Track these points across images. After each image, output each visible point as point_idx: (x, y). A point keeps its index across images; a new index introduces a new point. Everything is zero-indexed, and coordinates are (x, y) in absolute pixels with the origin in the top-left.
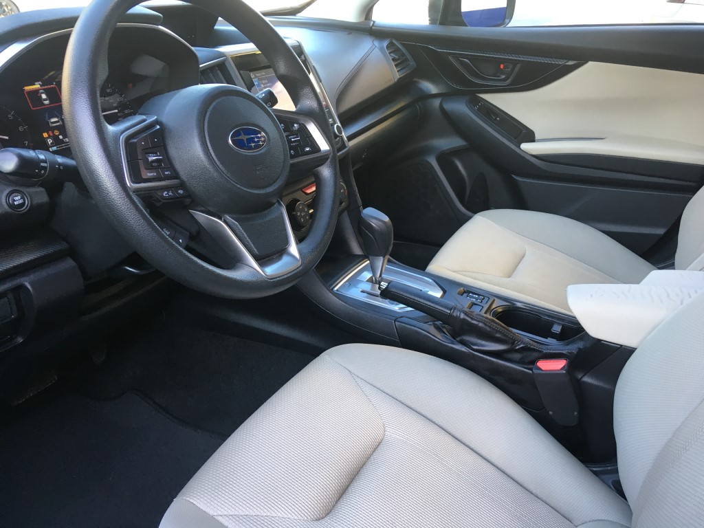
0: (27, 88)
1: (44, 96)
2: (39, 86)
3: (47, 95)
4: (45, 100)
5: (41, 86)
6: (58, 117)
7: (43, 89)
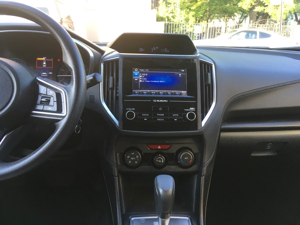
0: (38, 59)
1: (44, 63)
2: (44, 59)
3: (46, 63)
4: (44, 65)
5: (45, 59)
6: (46, 73)
7: (46, 61)
